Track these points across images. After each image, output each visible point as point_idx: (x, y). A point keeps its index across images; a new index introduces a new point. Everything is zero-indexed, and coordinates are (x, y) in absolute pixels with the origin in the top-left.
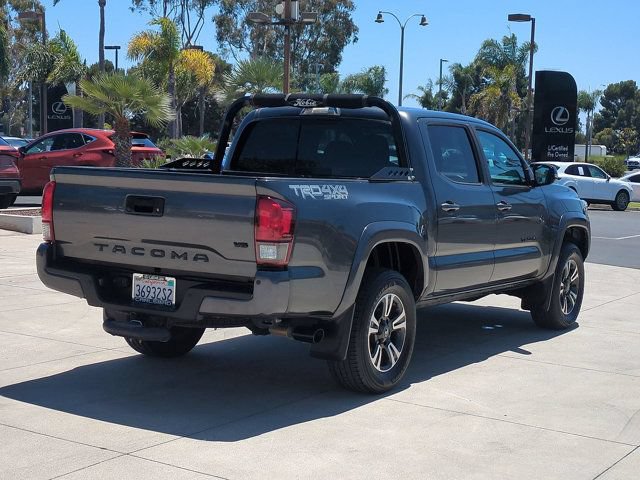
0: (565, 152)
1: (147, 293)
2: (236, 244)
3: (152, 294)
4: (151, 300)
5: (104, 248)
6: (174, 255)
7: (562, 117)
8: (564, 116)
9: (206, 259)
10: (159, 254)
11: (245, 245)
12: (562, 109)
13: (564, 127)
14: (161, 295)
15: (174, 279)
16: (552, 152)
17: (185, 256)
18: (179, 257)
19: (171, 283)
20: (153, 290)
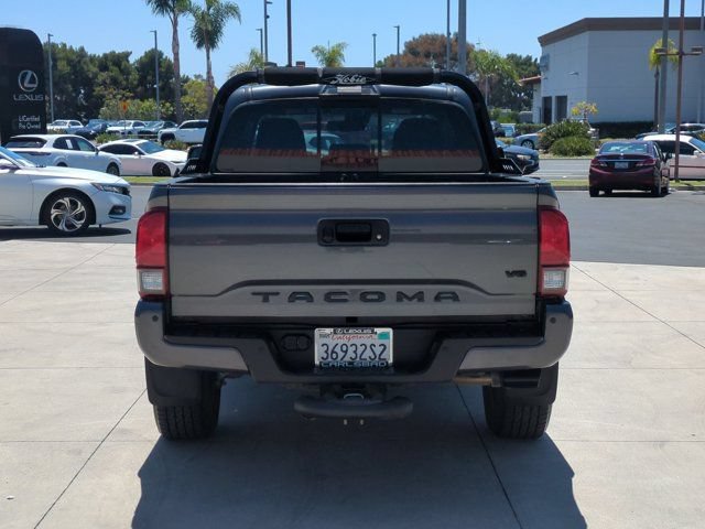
0: (37, 123)
1: (341, 354)
2: (507, 272)
3: (351, 354)
4: (350, 363)
5: (271, 297)
6: (401, 297)
7: (30, 82)
8: (32, 81)
9: (455, 297)
10: (376, 297)
11: (522, 273)
12: (30, 73)
13: (34, 93)
14: (368, 354)
15: (390, 331)
16: (24, 123)
17: (420, 297)
18: (410, 299)
19: (384, 336)
20: (351, 350)
